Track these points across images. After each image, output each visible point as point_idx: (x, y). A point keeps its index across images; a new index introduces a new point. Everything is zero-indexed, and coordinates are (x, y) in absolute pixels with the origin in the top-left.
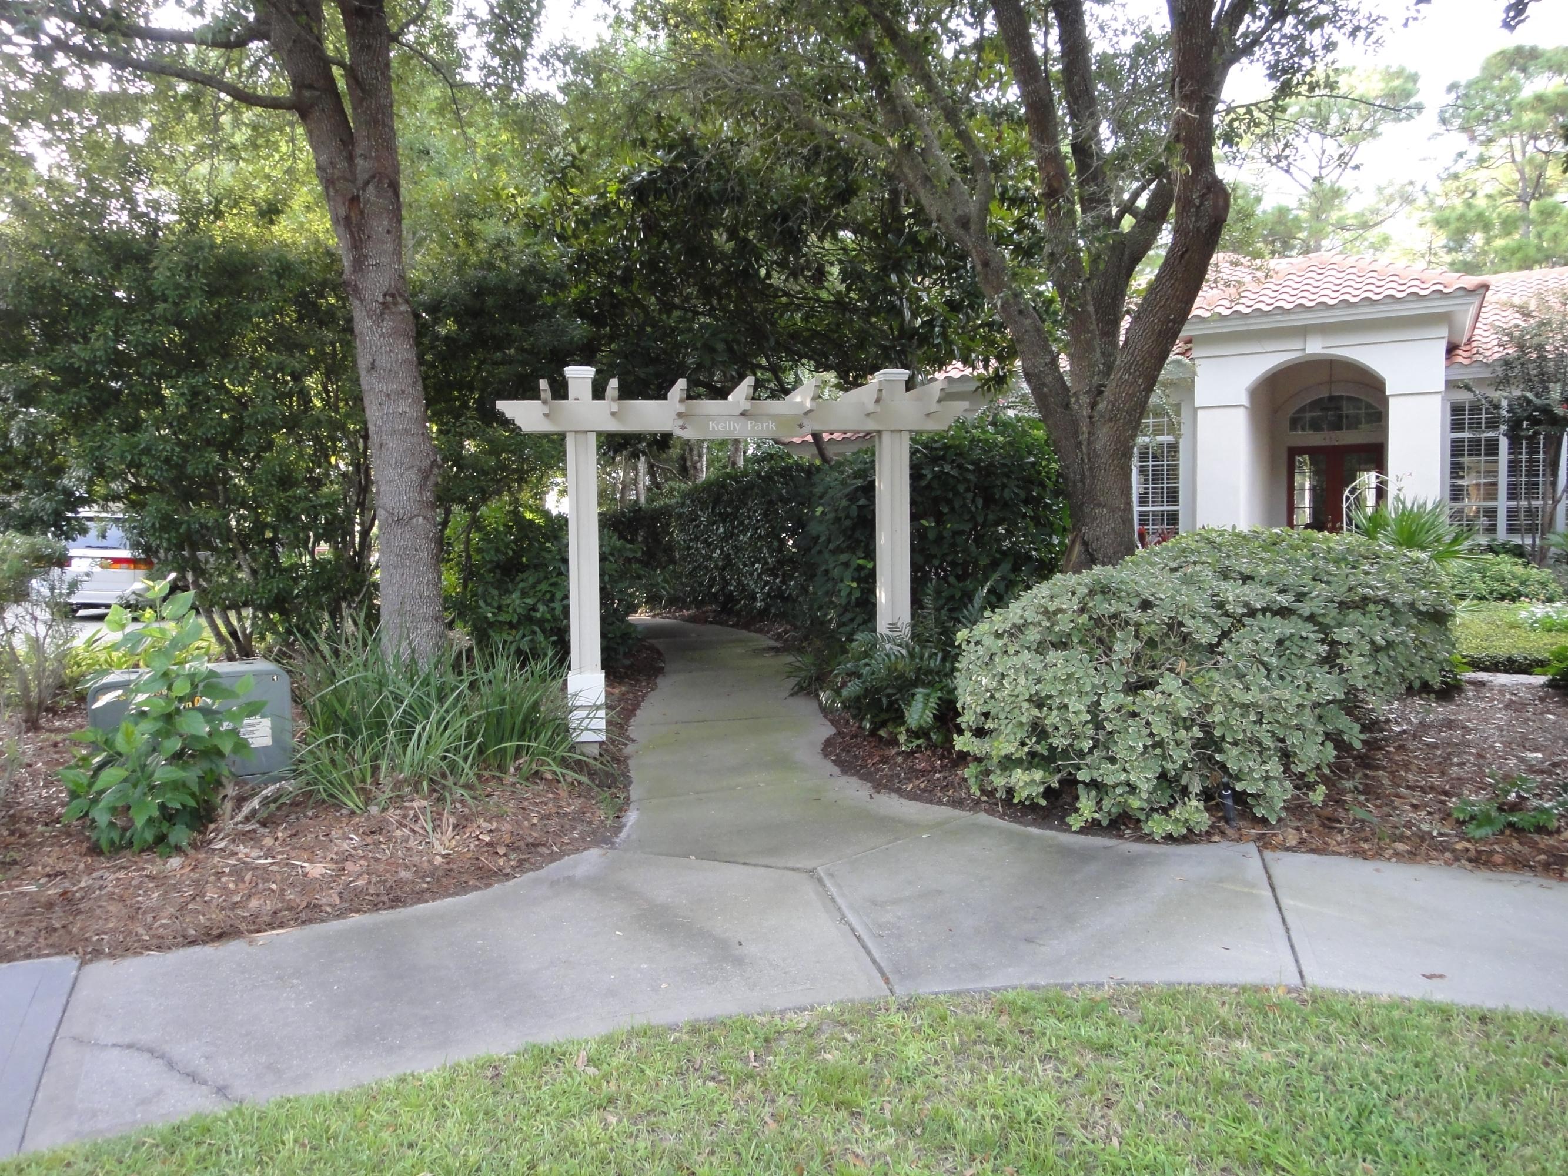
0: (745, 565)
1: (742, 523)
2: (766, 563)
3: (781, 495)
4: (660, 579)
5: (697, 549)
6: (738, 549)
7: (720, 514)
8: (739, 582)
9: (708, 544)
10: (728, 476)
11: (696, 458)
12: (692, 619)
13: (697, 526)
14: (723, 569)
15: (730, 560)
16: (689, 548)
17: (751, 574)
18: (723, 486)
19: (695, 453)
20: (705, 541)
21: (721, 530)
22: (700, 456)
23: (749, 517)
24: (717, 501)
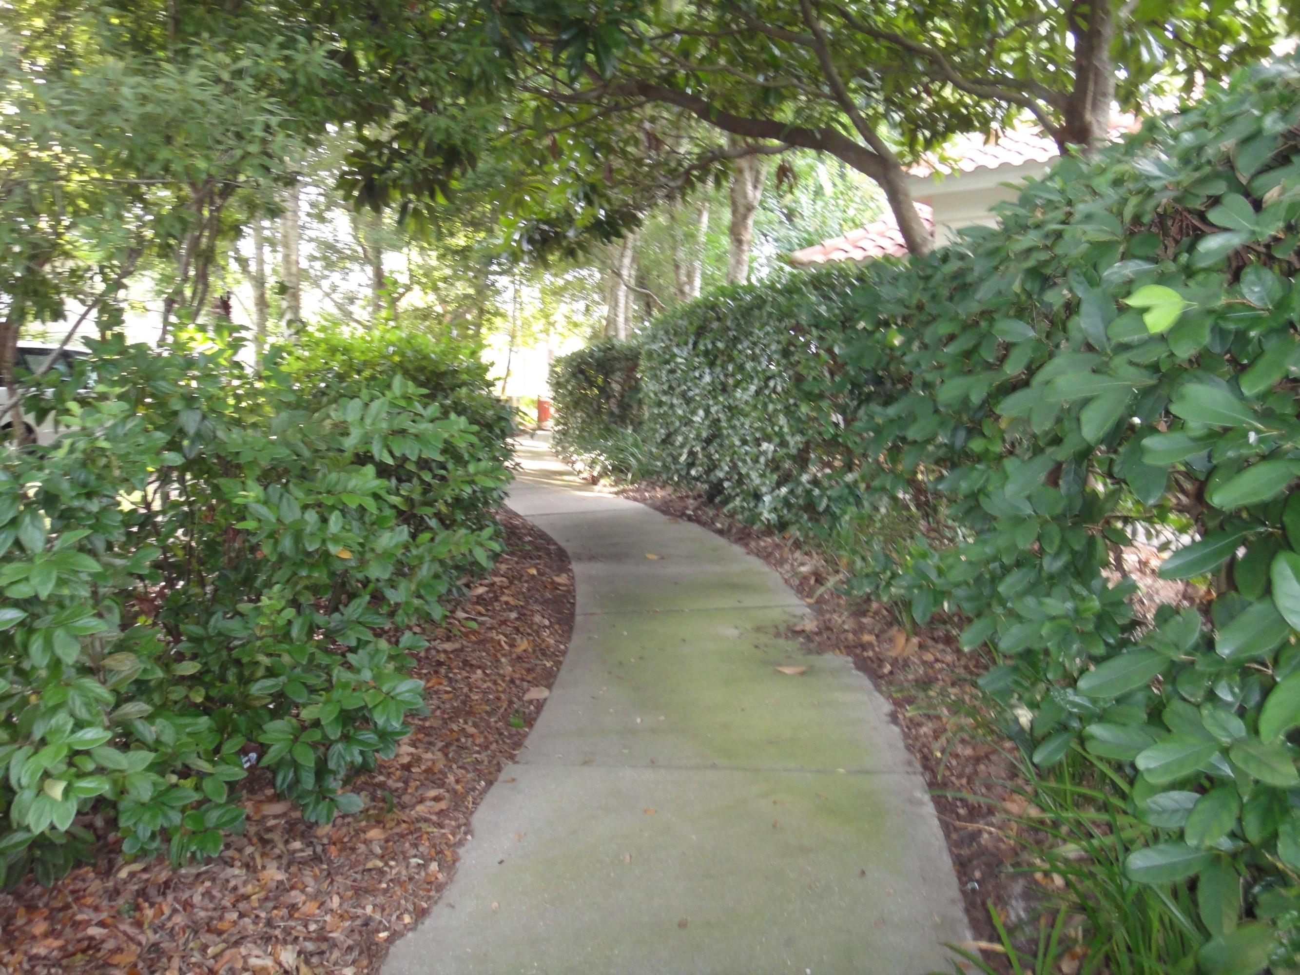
0: (744, 442)
1: (741, 368)
2: (783, 444)
3: (817, 316)
4: (630, 440)
5: (672, 406)
6: (733, 411)
7: (706, 353)
8: (734, 467)
9: (688, 401)
10: (722, 291)
11: (684, 279)
12: (664, 508)
13: (672, 371)
14: (708, 441)
15: (720, 429)
16: (660, 404)
17: (756, 461)
18: (713, 307)
19: (683, 271)
20: (683, 395)
21: (707, 378)
22: (690, 276)
23: (754, 358)
24: (701, 332)
